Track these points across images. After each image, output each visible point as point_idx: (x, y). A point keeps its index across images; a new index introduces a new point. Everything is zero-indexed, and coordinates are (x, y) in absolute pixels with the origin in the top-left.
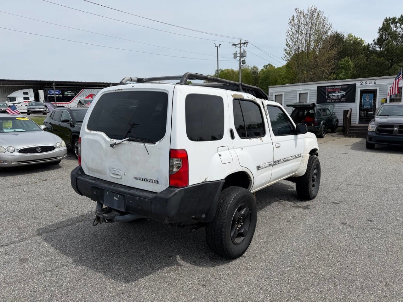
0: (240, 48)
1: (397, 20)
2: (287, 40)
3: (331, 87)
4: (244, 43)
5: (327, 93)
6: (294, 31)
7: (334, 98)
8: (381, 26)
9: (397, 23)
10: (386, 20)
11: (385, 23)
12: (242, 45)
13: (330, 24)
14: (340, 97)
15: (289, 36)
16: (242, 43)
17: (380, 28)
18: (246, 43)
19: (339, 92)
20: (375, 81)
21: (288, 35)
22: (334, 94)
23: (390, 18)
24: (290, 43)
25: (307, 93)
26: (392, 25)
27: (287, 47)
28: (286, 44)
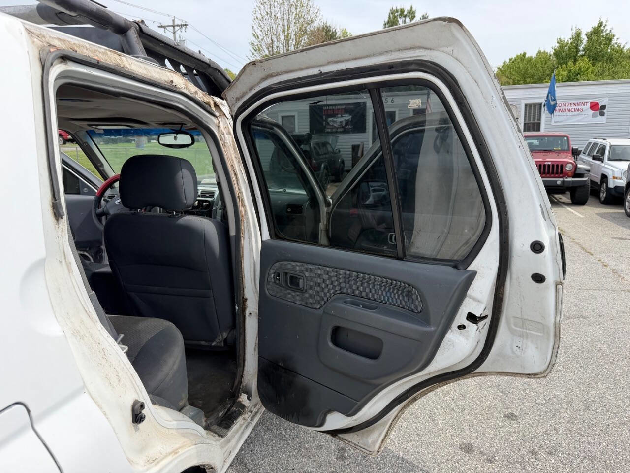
0: (174, 33)
1: (405, 13)
2: (253, 27)
3: (331, 108)
4: (182, 26)
5: (324, 117)
6: (264, 14)
7: (335, 125)
8: (387, 20)
9: (405, 16)
10: (393, 12)
11: (391, 16)
12: (177, 28)
13: (318, 8)
14: (344, 124)
15: (257, 20)
16: (177, 25)
17: (385, 21)
18: (184, 25)
19: (342, 116)
20: (392, 98)
21: (255, 19)
22: (335, 120)
23: (397, 8)
24: (259, 33)
25: (294, 116)
26: (399, 19)
27: (254, 39)
28: (253, 34)
